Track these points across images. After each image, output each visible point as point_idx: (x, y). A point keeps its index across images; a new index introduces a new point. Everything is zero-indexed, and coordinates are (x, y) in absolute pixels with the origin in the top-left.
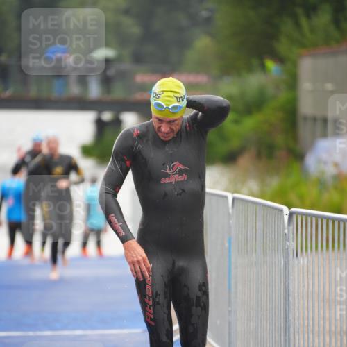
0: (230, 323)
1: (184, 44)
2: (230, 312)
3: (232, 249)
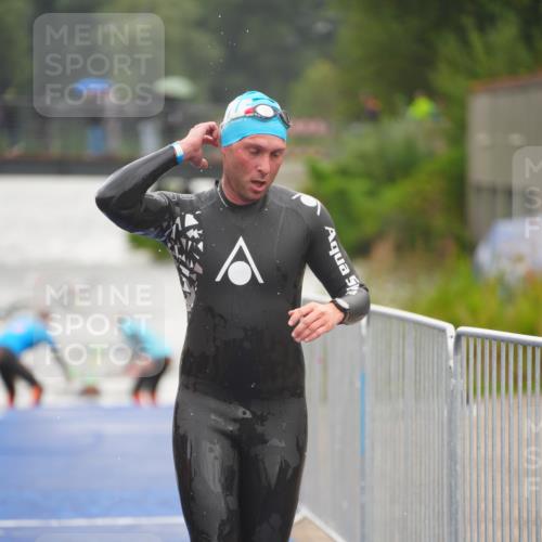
0: (363, 507)
2: (363, 488)
3: (366, 391)
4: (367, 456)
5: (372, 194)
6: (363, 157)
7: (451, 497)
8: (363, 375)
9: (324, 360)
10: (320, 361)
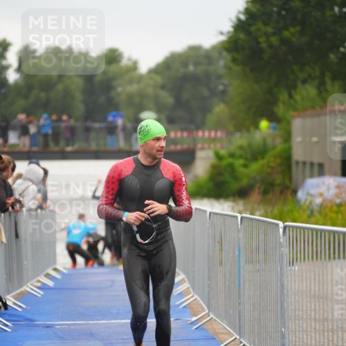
0: (240, 312)
1: (206, 110)
2: (239, 303)
3: (241, 256)
4: (242, 287)
5: (245, 166)
6: (241, 148)
7: (282, 306)
8: (239, 248)
9: (221, 242)
10: (219, 242)
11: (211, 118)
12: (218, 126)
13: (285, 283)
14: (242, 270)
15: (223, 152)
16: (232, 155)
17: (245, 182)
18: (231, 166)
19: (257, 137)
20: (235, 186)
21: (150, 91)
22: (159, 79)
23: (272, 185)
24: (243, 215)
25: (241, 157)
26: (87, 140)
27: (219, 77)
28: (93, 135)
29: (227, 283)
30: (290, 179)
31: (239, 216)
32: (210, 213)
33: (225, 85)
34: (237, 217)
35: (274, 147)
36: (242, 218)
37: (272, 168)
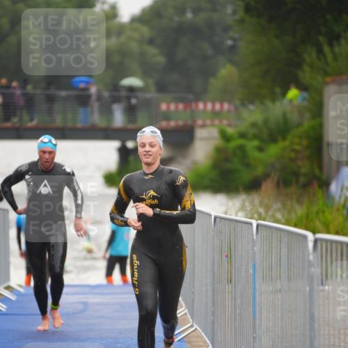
2: (254, 338)
3: (257, 276)
4: (257, 316)
5: (260, 149)
6: (254, 125)
7: (312, 344)
8: (254, 266)
9: (229, 257)
10: (227, 256)
11: (215, 84)
12: (225, 95)
13: (316, 314)
14: (257, 294)
15: (230, 131)
16: (242, 135)
17: (259, 171)
18: (242, 148)
19: (276, 110)
20: (246, 176)
21: (134, 46)
22: (145, 31)
23: (296, 174)
24: (260, 222)
25: (255, 137)
26: (50, 112)
27: (227, 29)
28: (58, 107)
29: (238, 311)
30: (321, 168)
31: (254, 223)
32: (215, 218)
33: (234, 39)
34: (251, 224)
35: (299, 125)
36: (258, 226)
37: (297, 151)
